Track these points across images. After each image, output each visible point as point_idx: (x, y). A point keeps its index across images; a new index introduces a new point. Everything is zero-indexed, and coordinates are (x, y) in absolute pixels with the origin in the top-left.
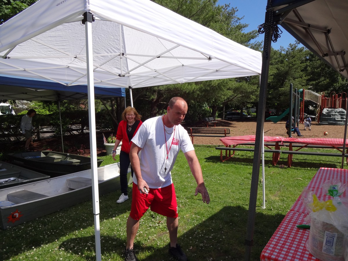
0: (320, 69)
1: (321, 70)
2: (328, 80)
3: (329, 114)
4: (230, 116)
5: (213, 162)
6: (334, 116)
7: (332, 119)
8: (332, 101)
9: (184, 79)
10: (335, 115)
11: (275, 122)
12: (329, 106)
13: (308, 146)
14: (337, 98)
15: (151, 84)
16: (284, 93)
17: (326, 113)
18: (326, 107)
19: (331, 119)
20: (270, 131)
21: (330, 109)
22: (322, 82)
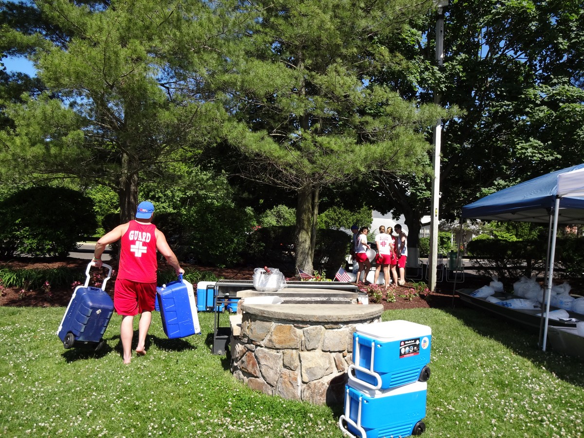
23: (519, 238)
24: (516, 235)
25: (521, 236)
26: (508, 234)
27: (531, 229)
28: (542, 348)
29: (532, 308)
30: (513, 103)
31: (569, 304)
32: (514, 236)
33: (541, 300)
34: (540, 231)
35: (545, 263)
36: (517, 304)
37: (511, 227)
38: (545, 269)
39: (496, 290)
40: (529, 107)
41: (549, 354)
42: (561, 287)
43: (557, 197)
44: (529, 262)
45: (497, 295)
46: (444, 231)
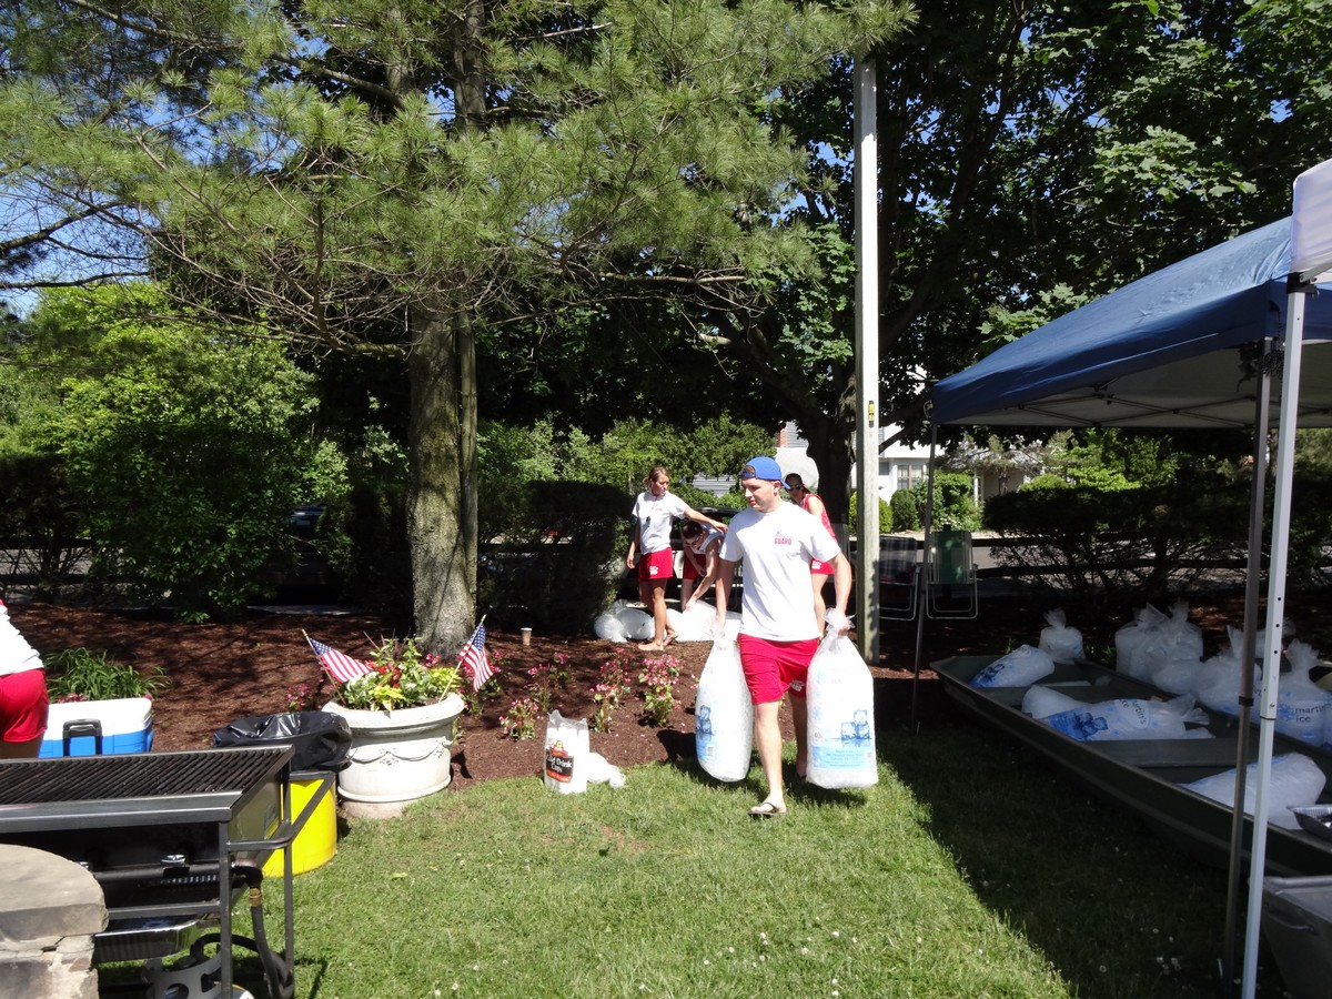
23: (1133, 481)
24: (1127, 473)
25: (1137, 476)
26: (1106, 472)
27: (1161, 458)
29: (1180, 733)
30: (1094, 31)
31: (1314, 715)
32: (1120, 475)
36: (1128, 721)
37: (1112, 455)
39: (1059, 660)
40: (1145, 43)
43: (1293, 283)
44: (1160, 551)
45: (1059, 677)
46: (953, 471)
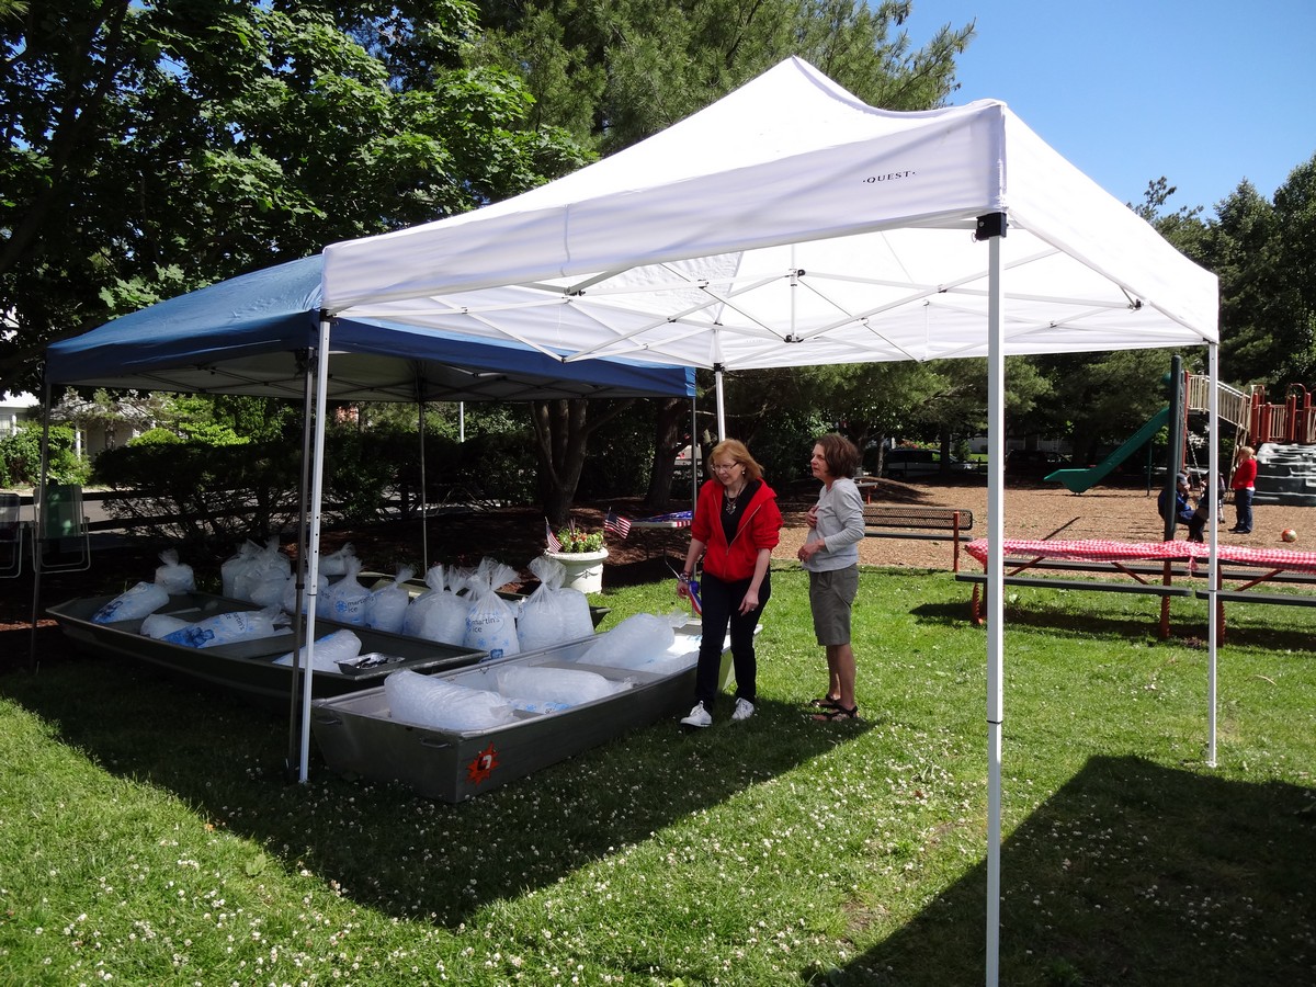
0: (1242, 294)
1: (1241, 300)
2: (1269, 339)
3: (1280, 466)
4: (900, 465)
5: (948, 623)
6: (1302, 471)
7: (1294, 485)
8: (1290, 416)
9: (931, 348)
10: (1303, 468)
11: (1078, 488)
12: (1281, 435)
13: (1278, 576)
14: (1309, 407)
15: (799, 358)
16: (1106, 384)
17: (1272, 460)
18: (1271, 439)
19: (1288, 485)
20: (1077, 523)
21: (1284, 448)
22: (1249, 345)
23: (242, 436)
24: (237, 429)
25: (247, 432)
26: (217, 428)
27: (268, 415)
28: (298, 774)
29: (270, 633)
31: (360, 606)
32: (230, 430)
33: (291, 604)
34: (287, 417)
35: (299, 497)
36: (230, 630)
37: (223, 411)
38: (301, 507)
39: (172, 592)
41: (318, 794)
42: (338, 559)
43: (323, 315)
44: (262, 497)
45: (174, 606)
46: (51, 423)
